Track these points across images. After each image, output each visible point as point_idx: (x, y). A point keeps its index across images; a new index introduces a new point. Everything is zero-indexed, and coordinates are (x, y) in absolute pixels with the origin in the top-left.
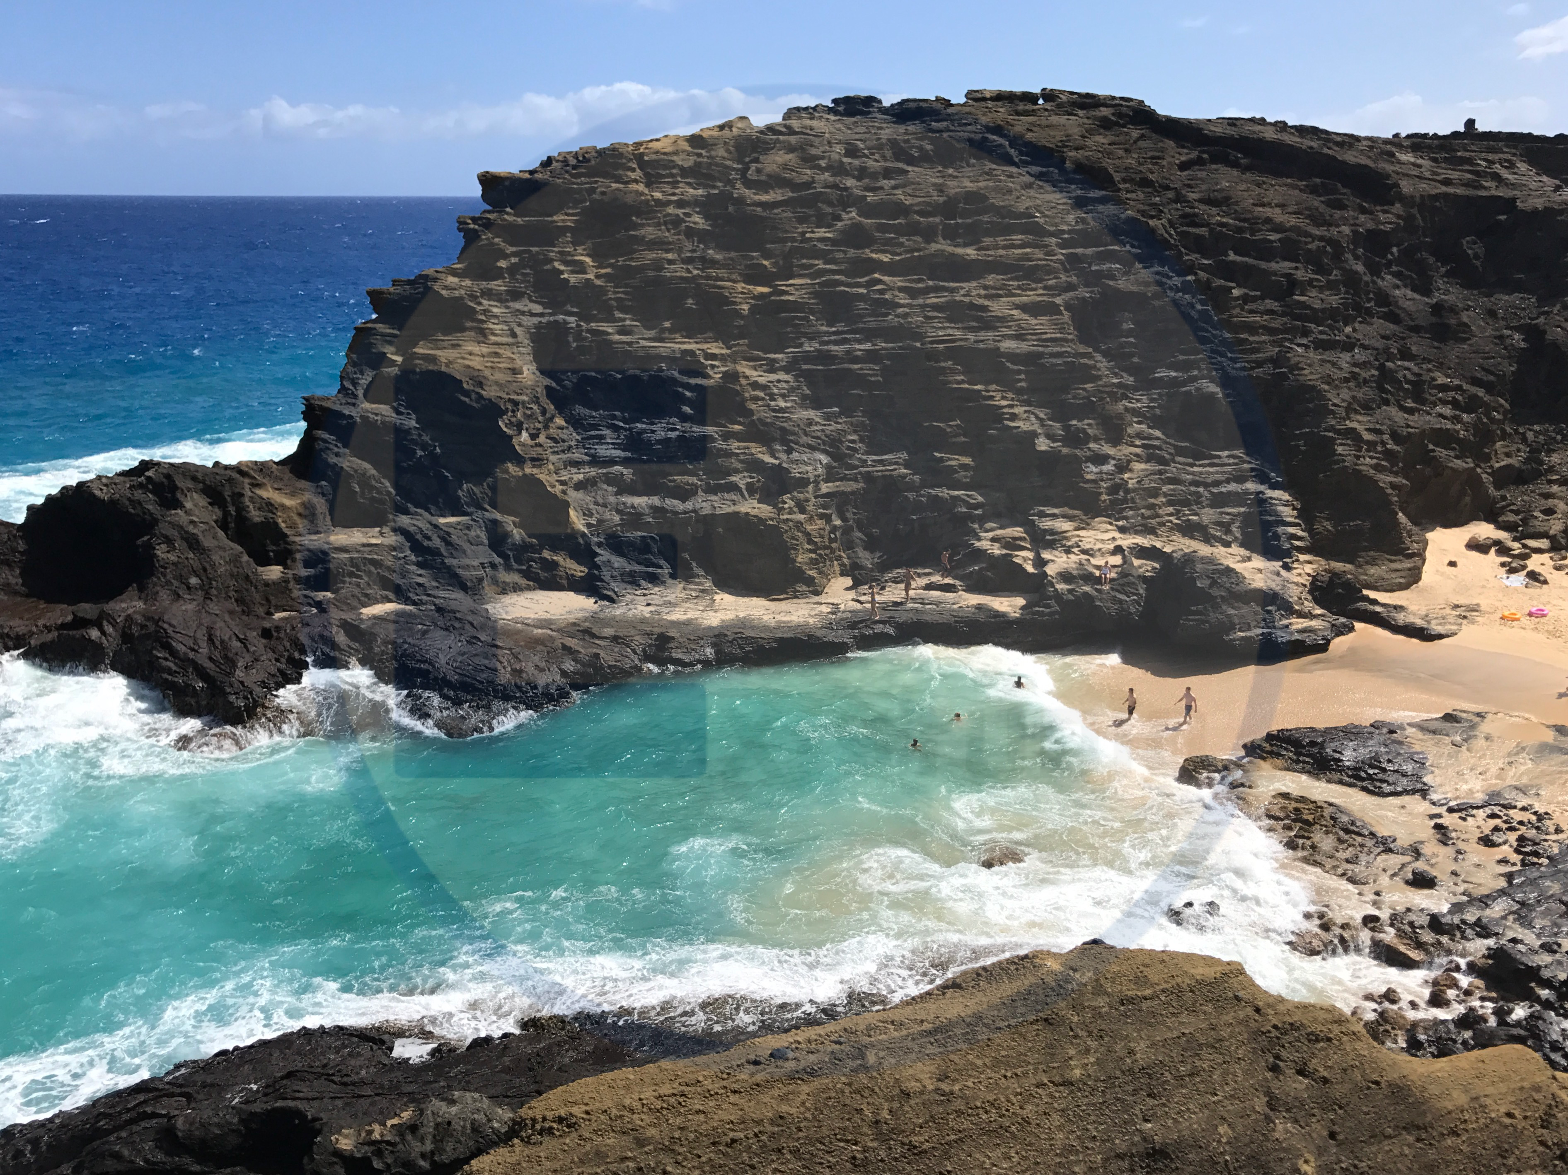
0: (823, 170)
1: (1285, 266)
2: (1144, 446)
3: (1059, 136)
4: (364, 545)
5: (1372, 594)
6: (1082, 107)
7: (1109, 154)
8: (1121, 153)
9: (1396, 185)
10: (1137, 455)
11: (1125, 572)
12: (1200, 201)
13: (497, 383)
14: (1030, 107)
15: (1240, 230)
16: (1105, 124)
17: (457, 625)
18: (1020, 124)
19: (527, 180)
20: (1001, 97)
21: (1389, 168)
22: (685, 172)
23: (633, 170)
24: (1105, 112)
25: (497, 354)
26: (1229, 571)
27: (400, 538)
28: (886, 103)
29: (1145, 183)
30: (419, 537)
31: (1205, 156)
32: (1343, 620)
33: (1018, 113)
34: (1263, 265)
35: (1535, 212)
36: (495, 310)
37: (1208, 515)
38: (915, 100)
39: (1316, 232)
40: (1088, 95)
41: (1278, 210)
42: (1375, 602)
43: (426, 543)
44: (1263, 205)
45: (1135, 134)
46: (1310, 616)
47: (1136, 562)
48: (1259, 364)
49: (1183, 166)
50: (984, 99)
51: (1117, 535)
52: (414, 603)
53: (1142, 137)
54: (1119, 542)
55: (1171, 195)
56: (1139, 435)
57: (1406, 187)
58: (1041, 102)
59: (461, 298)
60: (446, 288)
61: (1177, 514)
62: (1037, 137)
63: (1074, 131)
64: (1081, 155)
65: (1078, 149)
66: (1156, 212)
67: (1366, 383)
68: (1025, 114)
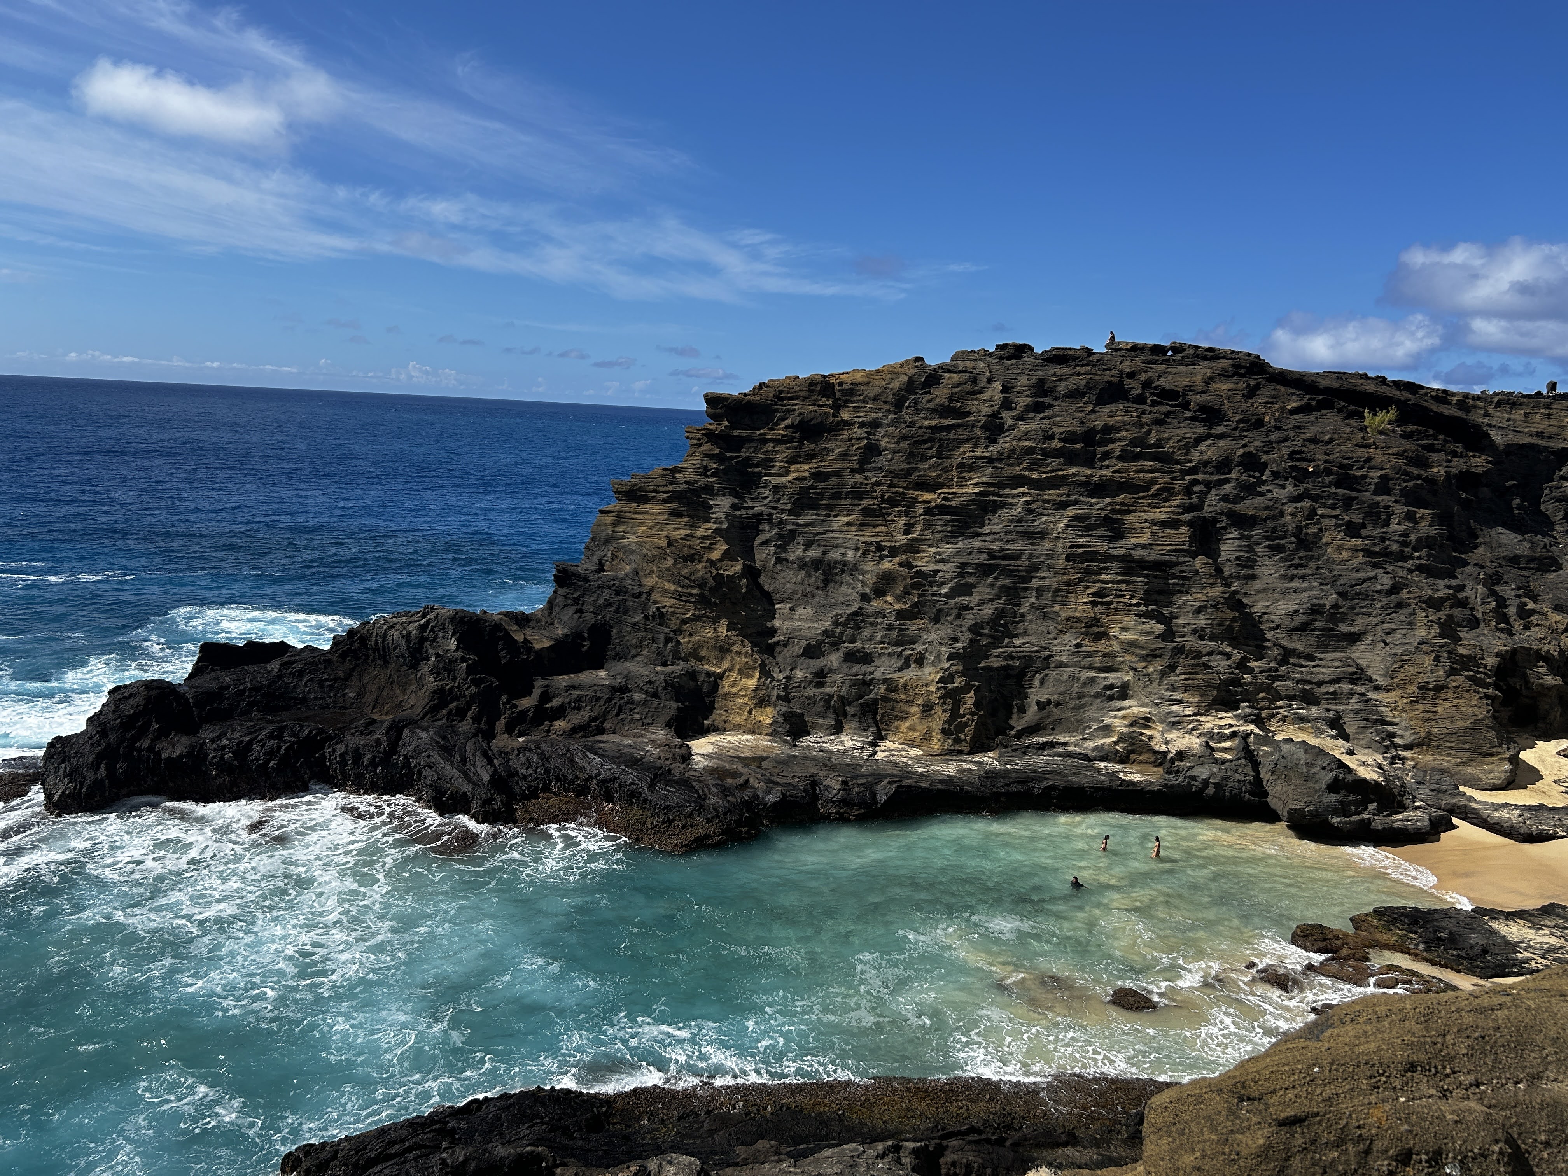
3: (1185, 381)
5: (1469, 791)
6: (1205, 358)
7: (1229, 399)
8: (1239, 398)
9: (1488, 435)
11: (1237, 755)
12: (1308, 440)
13: (708, 560)
14: (1161, 358)
15: (1343, 466)
16: (1226, 375)
18: (1152, 372)
19: (742, 400)
20: (1136, 348)
21: (1481, 420)
22: (870, 399)
23: (828, 396)
24: (1225, 363)
25: (708, 537)
26: (1336, 763)
28: (1038, 350)
31: (1314, 403)
32: (1442, 814)
33: (1151, 361)
36: (712, 502)
38: (1063, 349)
39: (1414, 471)
40: (1210, 349)
42: (1472, 799)
45: (1252, 383)
46: (1413, 808)
49: (1294, 411)
51: (1234, 721)
53: (1258, 386)
54: (1235, 729)
55: (1282, 434)
57: (1498, 437)
58: (1170, 353)
59: (683, 491)
62: (1166, 382)
63: (1198, 380)
64: (1206, 397)
65: (1203, 392)
66: (1268, 447)
67: (1461, 604)
68: (1158, 362)
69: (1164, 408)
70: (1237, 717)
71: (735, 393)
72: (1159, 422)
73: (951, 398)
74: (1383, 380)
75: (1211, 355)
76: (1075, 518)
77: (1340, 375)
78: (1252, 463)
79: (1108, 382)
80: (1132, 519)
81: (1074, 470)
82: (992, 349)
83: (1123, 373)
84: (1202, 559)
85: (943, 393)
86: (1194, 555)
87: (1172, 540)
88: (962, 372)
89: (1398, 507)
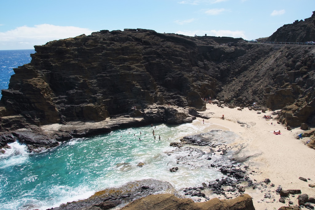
0: (99, 43)
1: (180, 58)
2: (159, 89)
3: (141, 36)
4: (15, 118)
6: (144, 31)
7: (149, 39)
8: (151, 39)
9: (196, 44)
10: (158, 91)
11: (158, 112)
12: (165, 47)
13: (40, 85)
15: (172, 52)
16: (148, 35)
17: (35, 131)
18: (134, 34)
19: (43, 47)
20: (130, 30)
21: (195, 42)
22: (74, 44)
23: (64, 44)
24: (148, 32)
25: (39, 79)
26: (175, 110)
27: (23, 116)
28: (110, 31)
29: (156, 44)
31: (165, 40)
32: (194, 117)
33: (133, 33)
34: (177, 58)
35: (217, 49)
36: (39, 71)
37: (171, 100)
38: (115, 31)
39: (184, 52)
41: (178, 48)
42: (199, 113)
44: (175, 48)
45: (153, 36)
46: (189, 117)
47: (160, 110)
48: (177, 74)
49: (162, 41)
50: (127, 30)
51: (156, 105)
52: (27, 128)
53: (155, 37)
55: (160, 46)
56: (158, 88)
57: (198, 45)
58: (137, 31)
59: (32, 69)
60: (28, 67)
61: (166, 101)
62: (137, 37)
63: (143, 36)
64: (145, 40)
66: (158, 49)
67: (194, 77)
68: (135, 33)
69: (136, 42)
70: (157, 104)
71: (41, 45)
72: (136, 45)
73: (92, 43)
74: (177, 35)
76: (121, 66)
77: (169, 34)
78: (155, 52)
79: (125, 37)
80: (133, 66)
81: (120, 56)
82: (100, 31)
83: (128, 35)
84: (147, 73)
85: (90, 42)
86: (145, 72)
87: (141, 69)
88: (94, 37)
89: (182, 59)
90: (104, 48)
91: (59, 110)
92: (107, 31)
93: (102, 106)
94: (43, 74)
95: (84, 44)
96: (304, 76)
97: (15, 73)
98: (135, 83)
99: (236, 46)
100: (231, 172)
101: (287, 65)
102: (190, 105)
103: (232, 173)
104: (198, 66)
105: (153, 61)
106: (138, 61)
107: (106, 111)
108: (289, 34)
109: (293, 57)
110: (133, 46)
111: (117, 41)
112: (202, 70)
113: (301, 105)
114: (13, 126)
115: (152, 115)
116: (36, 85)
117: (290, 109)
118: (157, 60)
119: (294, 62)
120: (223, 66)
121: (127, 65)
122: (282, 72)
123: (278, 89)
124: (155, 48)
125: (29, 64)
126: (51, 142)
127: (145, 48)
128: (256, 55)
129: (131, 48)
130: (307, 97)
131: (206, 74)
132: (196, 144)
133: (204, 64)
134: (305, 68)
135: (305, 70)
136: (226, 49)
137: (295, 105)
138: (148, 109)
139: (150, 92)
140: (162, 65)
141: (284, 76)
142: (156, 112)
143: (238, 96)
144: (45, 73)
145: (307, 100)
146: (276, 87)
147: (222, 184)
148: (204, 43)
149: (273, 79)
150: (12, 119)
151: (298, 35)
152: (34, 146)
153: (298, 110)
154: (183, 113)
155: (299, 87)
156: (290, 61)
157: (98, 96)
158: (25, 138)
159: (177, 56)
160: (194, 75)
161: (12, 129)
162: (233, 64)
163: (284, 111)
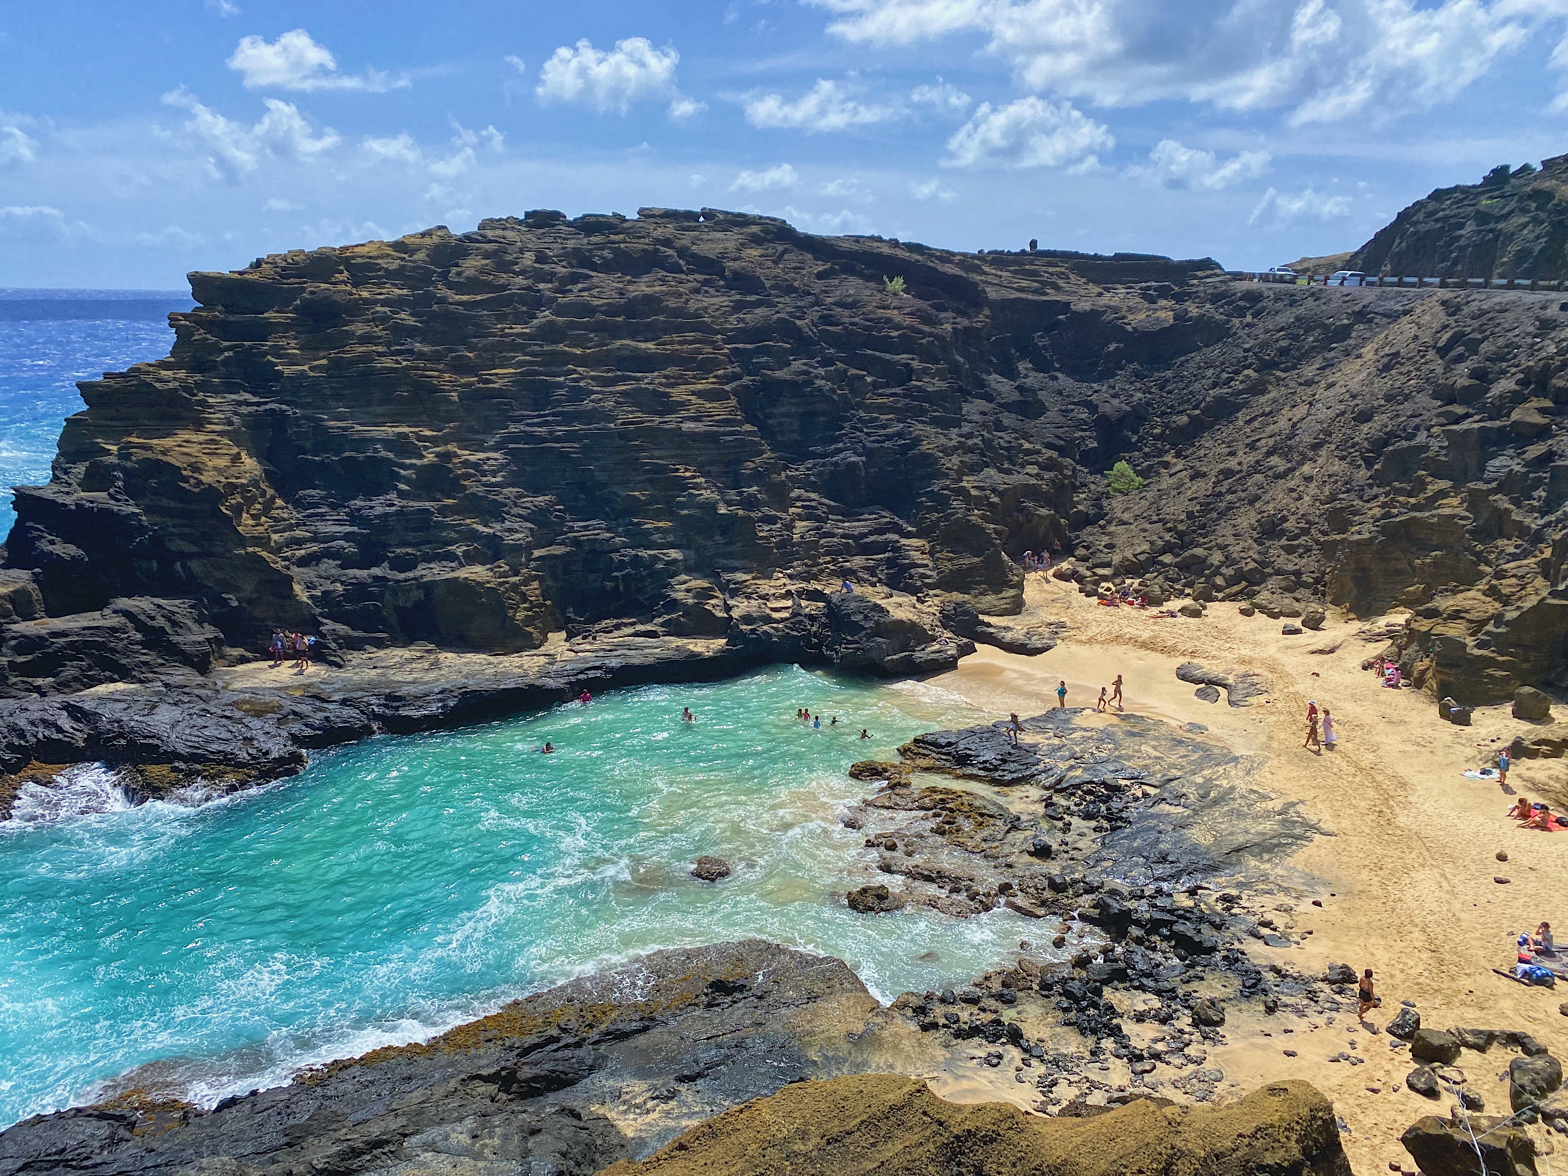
0: (518, 274)
1: (904, 357)
2: (803, 507)
3: (718, 248)
4: (84, 629)
5: (986, 619)
6: (736, 224)
7: (760, 265)
8: (769, 263)
9: (984, 292)
10: (798, 515)
12: (834, 304)
13: (215, 468)
14: (693, 224)
15: (866, 328)
16: (756, 241)
17: (186, 699)
18: (686, 239)
19: (238, 280)
20: (668, 214)
21: (977, 278)
22: (390, 275)
23: (341, 272)
24: (755, 229)
25: (214, 442)
26: (877, 608)
27: (123, 620)
28: (570, 218)
29: (790, 290)
30: (142, 617)
31: (837, 267)
32: (965, 640)
33: (684, 228)
34: (887, 356)
35: (1085, 314)
36: (210, 400)
37: (858, 561)
38: (594, 216)
39: (926, 329)
40: (740, 215)
41: (896, 312)
42: (989, 625)
43: (150, 623)
44: (884, 308)
45: (780, 248)
46: (942, 639)
47: (804, 603)
48: (889, 437)
49: (820, 276)
50: (653, 216)
52: (141, 682)
53: (785, 251)
54: (789, 587)
55: (811, 299)
56: (798, 498)
57: (992, 293)
58: (701, 219)
59: (175, 390)
60: (159, 380)
61: (833, 561)
62: (702, 249)
63: (731, 245)
64: (736, 265)
65: (735, 260)
66: (801, 313)
67: (971, 450)
68: (689, 229)
69: (700, 277)
70: (790, 577)
71: (226, 272)
72: (697, 291)
73: (482, 271)
74: (895, 243)
75: (740, 221)
76: (623, 393)
77: (857, 239)
78: (786, 329)
79: (643, 250)
80: (679, 393)
81: (618, 343)
82: (522, 217)
83: (657, 241)
84: (748, 427)
85: (471, 265)
86: (741, 423)
87: (719, 410)
88: (491, 241)
89: (915, 364)
90: (538, 302)
91: (312, 597)
92: (556, 216)
93: (526, 582)
94: (236, 413)
95: (444, 276)
96: (1535, 450)
97: (85, 407)
98: (688, 474)
99: (1179, 298)
100: (1151, 920)
101: (1447, 395)
102: (947, 583)
103: (1153, 926)
104: (990, 399)
105: (778, 374)
106: (706, 367)
107: (548, 602)
108: (1462, 236)
109: (1476, 353)
110: (680, 295)
111: (607, 267)
112: (1008, 419)
113: (1513, 594)
114: (70, 671)
115: (765, 628)
116: (196, 468)
117: (1456, 615)
118: (798, 365)
119: (1482, 377)
120: (1114, 396)
121: (651, 387)
122: (1417, 428)
123: (1395, 511)
124: (789, 309)
125: (164, 365)
126: (267, 753)
127: (739, 307)
128: (1284, 343)
129: (672, 303)
130: (1548, 553)
131: (1026, 437)
132: (975, 771)
133: (1020, 389)
134: (1542, 411)
135: (1538, 419)
136: (1130, 317)
137: (1479, 595)
138: (749, 597)
139: (760, 520)
140: (820, 389)
141: (1426, 448)
142: (785, 614)
143: (1184, 547)
144: (244, 410)
145: (1547, 570)
146: (1383, 506)
147: (1106, 982)
148: (1025, 284)
149: (1369, 464)
150: (63, 634)
151: (1510, 237)
152: (175, 770)
153: (1498, 619)
154: (913, 624)
155: (1503, 502)
156: (1461, 376)
157: (510, 530)
158: (132, 731)
159: (886, 345)
160: (970, 442)
161: (62, 686)
162: (1162, 389)
163: (1423, 625)
